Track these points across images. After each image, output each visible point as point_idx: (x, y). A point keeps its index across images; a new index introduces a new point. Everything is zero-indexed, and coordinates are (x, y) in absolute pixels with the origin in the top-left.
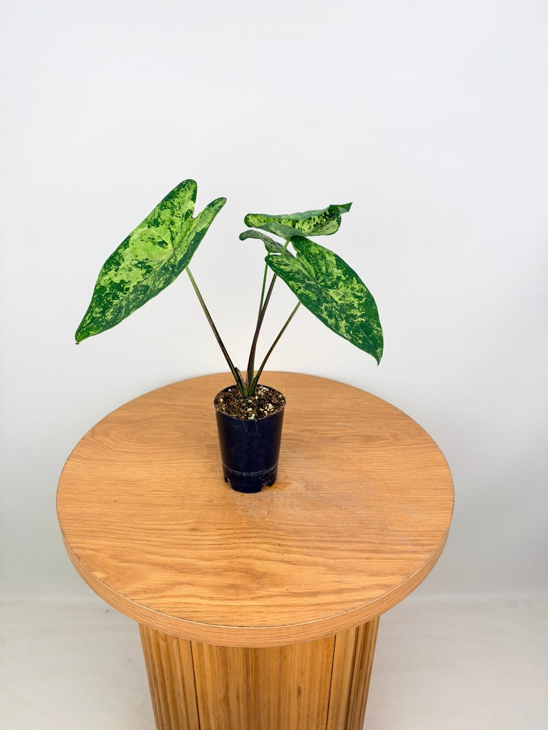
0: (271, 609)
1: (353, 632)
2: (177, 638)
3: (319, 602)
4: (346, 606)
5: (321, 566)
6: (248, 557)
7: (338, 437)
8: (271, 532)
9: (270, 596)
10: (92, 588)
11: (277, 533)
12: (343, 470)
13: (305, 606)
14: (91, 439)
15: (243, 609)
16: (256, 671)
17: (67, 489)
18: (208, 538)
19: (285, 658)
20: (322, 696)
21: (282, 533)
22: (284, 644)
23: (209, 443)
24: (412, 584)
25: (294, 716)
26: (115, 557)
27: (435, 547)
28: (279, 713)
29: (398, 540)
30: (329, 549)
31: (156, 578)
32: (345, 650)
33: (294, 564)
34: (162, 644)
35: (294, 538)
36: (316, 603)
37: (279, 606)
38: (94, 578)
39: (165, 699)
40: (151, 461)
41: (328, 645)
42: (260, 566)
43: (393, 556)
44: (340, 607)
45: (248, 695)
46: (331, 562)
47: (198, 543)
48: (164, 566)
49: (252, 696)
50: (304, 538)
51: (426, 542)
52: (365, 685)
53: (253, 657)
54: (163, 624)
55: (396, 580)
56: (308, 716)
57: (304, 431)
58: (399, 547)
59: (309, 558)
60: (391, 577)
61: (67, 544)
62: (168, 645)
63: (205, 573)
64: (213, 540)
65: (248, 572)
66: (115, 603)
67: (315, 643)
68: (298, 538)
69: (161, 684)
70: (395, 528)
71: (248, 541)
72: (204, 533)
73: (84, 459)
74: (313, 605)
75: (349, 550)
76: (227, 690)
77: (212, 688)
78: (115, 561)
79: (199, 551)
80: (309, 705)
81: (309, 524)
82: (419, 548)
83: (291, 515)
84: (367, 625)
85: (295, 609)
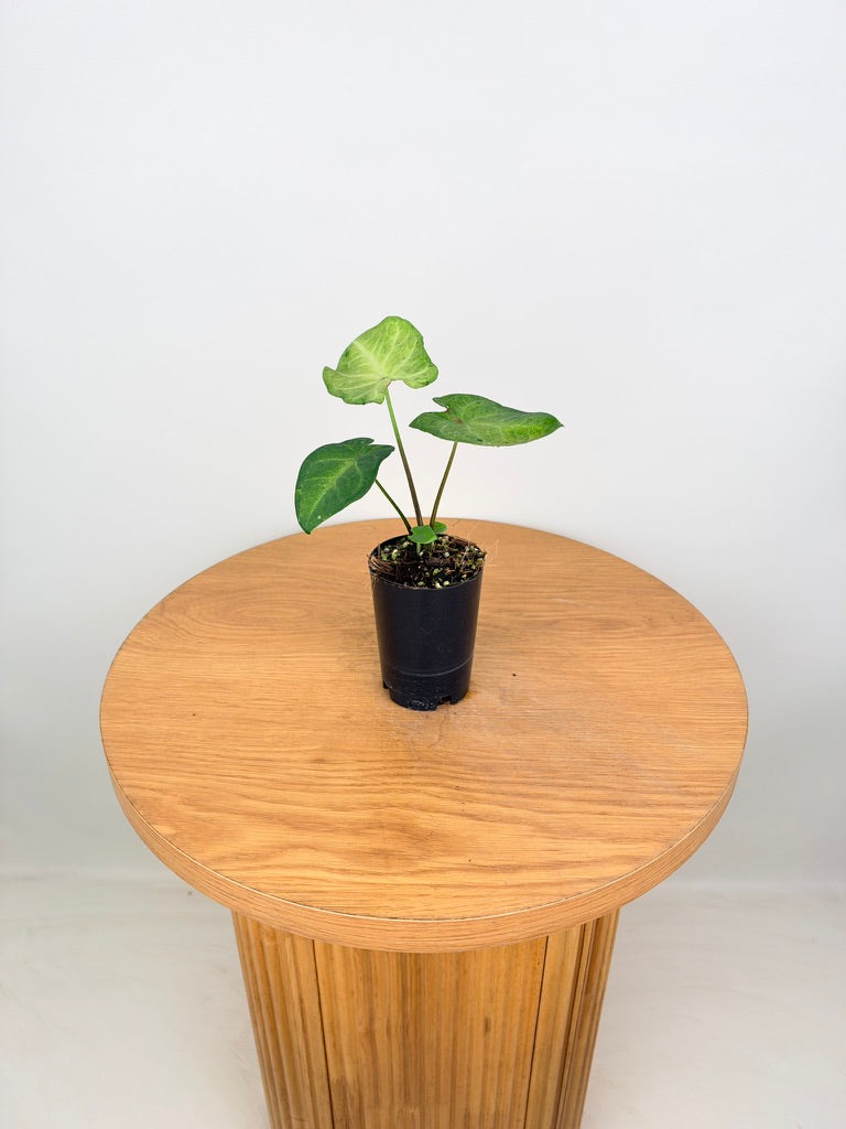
0: (442, 891)
1: (575, 933)
2: (292, 936)
3: (521, 881)
4: (567, 890)
5: (525, 823)
6: (407, 806)
7: (555, 622)
8: (443, 766)
9: (441, 870)
10: (152, 849)
11: (455, 768)
12: (564, 673)
13: (498, 887)
14: (157, 617)
15: (397, 890)
16: (418, 992)
17: (117, 694)
18: (341, 774)
19: (465, 972)
20: (524, 1035)
21: (462, 769)
22: (463, 949)
23: (347, 628)
24: (677, 858)
25: (478, 1063)
26: (190, 802)
27: (714, 798)
28: (454, 1058)
29: (655, 786)
30: (539, 796)
31: (257, 836)
32: (562, 960)
33: (480, 820)
34: (267, 943)
35: (482, 778)
36: (516, 883)
37: (454, 886)
38: (156, 836)
39: (274, 1030)
40: (254, 653)
41: (536, 954)
42: (425, 821)
43: (647, 811)
44: (556, 890)
45: (405, 1028)
46: (542, 818)
47: (325, 781)
48: (270, 818)
49: (411, 1029)
50: (497, 779)
51: (700, 790)
52: (592, 1019)
53: (412, 967)
54: (265, 912)
55: (652, 850)
56: (501, 1065)
57: (500, 611)
58: (656, 797)
59: (506, 811)
60: (642, 845)
61: (115, 779)
62: (276, 945)
63: (335, 830)
64: (349, 778)
65: (405, 830)
66: (189, 874)
67: (514, 948)
68: (488, 778)
69: (267, 1007)
70: (649, 767)
71: (405, 781)
72: (337, 767)
73: (147, 648)
74: (511, 886)
75: (571, 800)
76: (371, 1020)
77: (347, 1015)
78: (191, 808)
79: (326, 795)
80: (503, 1047)
81: (506, 756)
82: (689, 799)
83: (477, 742)
84: (598, 922)
85: (482, 892)
